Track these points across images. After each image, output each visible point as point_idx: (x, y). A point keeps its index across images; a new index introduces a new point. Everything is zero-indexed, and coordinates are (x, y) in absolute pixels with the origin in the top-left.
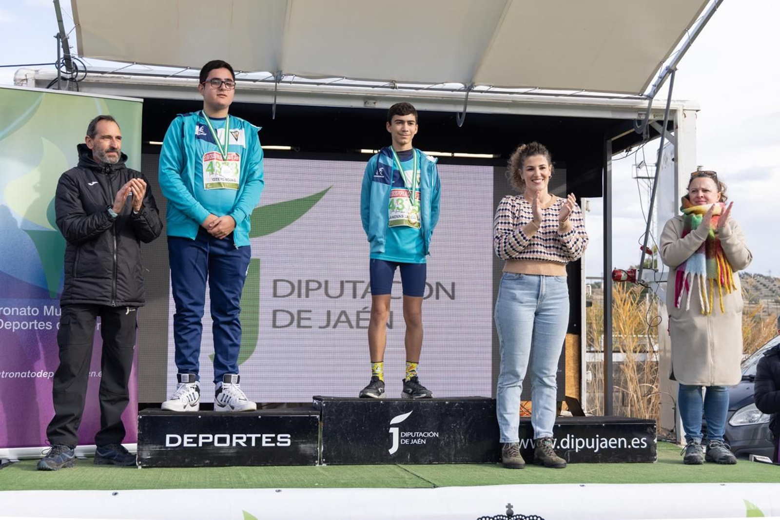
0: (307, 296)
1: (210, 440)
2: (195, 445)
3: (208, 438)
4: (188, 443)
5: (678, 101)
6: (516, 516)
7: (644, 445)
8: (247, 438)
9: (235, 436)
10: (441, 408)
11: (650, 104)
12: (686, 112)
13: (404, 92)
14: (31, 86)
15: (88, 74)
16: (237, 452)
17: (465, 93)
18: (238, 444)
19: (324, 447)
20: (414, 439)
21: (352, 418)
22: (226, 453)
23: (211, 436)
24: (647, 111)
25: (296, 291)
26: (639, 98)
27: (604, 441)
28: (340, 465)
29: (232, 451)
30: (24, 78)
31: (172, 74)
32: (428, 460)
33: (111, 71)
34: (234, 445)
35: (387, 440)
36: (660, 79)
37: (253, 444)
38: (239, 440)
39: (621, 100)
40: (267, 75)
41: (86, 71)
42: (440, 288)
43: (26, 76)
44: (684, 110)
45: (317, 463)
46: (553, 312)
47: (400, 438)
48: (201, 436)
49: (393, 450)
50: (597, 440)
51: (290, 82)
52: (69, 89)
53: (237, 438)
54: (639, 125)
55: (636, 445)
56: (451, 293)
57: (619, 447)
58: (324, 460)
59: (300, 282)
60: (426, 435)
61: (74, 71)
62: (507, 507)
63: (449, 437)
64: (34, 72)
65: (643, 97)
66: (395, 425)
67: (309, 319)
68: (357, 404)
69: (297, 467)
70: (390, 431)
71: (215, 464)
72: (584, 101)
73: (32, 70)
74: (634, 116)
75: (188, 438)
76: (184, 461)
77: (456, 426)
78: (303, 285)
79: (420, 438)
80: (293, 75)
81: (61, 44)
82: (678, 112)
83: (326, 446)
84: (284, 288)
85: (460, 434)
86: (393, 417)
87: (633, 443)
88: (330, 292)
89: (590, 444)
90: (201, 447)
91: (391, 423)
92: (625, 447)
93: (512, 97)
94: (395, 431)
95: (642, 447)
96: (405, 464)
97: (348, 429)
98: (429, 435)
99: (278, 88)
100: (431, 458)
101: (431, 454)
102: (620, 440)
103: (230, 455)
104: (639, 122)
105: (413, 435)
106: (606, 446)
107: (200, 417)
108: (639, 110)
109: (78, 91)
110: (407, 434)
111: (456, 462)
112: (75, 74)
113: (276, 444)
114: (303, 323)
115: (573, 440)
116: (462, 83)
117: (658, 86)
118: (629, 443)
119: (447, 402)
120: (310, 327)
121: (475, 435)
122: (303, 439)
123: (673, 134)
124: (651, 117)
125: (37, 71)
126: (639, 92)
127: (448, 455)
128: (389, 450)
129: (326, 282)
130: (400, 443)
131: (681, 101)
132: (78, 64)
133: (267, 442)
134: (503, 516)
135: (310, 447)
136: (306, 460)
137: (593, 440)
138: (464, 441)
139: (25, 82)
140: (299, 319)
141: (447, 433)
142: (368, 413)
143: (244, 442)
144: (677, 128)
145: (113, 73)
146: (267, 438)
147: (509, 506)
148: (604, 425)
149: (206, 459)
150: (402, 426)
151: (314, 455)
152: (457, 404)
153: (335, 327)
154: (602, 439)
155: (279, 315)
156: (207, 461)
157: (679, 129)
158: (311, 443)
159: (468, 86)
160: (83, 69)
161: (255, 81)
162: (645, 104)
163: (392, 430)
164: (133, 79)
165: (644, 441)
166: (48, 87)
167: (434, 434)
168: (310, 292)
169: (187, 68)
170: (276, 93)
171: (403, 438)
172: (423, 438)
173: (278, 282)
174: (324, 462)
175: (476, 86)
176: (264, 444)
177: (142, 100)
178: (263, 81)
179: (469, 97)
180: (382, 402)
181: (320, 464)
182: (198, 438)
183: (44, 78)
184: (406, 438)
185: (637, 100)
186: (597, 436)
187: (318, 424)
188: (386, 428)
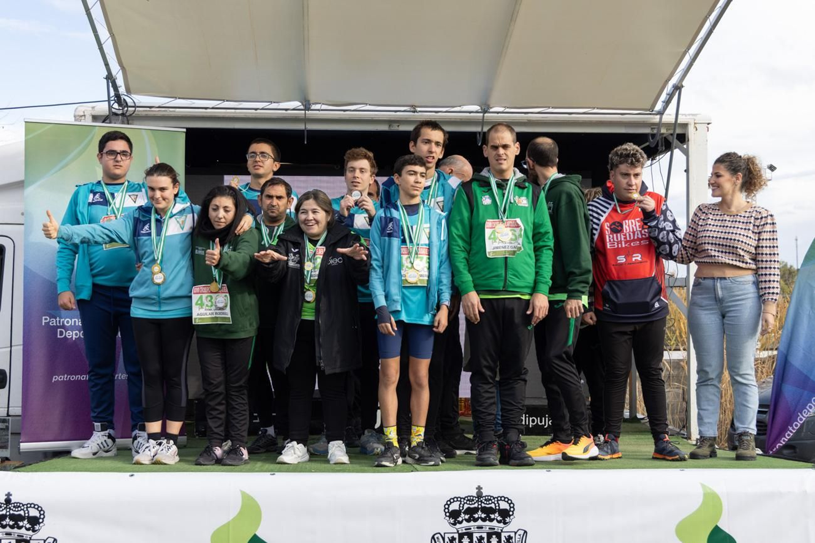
5: (689, 115)
6: (485, 497)
11: (661, 119)
12: (697, 125)
13: (425, 115)
14: (88, 121)
15: (137, 109)
17: (481, 115)
24: (659, 125)
26: (650, 114)
30: (83, 114)
31: (211, 107)
33: (157, 106)
36: (669, 96)
39: (633, 116)
40: (297, 104)
41: (135, 107)
43: (84, 112)
44: (695, 123)
51: (318, 110)
52: (123, 123)
54: (652, 139)
61: (125, 107)
62: (477, 489)
64: (91, 109)
65: (653, 112)
72: (595, 118)
73: (89, 107)
74: (647, 131)
80: (320, 103)
81: (110, 84)
82: (689, 126)
99: (307, 116)
104: (653, 136)
108: (652, 125)
109: (128, 124)
112: (126, 109)
116: (479, 106)
117: (667, 102)
123: (685, 146)
124: (663, 131)
125: (93, 108)
126: (649, 107)
131: (693, 115)
132: (128, 100)
134: (473, 497)
139: (83, 118)
144: (688, 141)
145: (159, 107)
147: (479, 488)
157: (690, 142)
159: (483, 108)
160: (133, 105)
161: (286, 110)
162: (656, 119)
166: (103, 122)
169: (224, 100)
170: (305, 120)
175: (491, 108)
177: (185, 130)
178: (294, 109)
179: (485, 118)
183: (99, 114)
185: (649, 116)
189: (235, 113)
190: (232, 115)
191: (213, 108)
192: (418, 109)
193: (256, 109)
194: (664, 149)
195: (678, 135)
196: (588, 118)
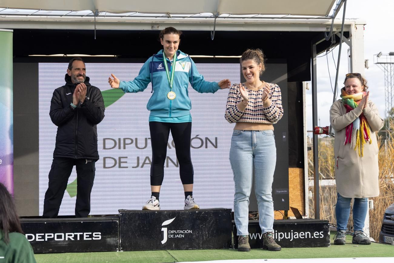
0: (124, 148)
1: (52, 237)
2: (43, 240)
3: (51, 236)
4: (39, 239)
5: (351, 19)
7: (322, 236)
8: (75, 235)
9: (67, 234)
10: (194, 215)
11: (333, 21)
12: (357, 26)
13: (175, 19)
16: (69, 244)
17: (214, 19)
18: (69, 239)
19: (121, 240)
20: (177, 234)
21: (138, 222)
22: (62, 245)
23: (52, 234)
24: (332, 25)
25: (117, 145)
26: (326, 18)
27: (296, 234)
28: (132, 251)
29: (65, 243)
31: (30, 14)
32: (186, 247)
34: (67, 239)
35: (160, 236)
36: (338, 6)
37: (78, 239)
38: (70, 236)
39: (314, 20)
40: (89, 12)
42: (208, 141)
44: (355, 24)
45: (117, 250)
46: (263, 155)
47: (168, 234)
48: (46, 235)
49: (163, 242)
50: (292, 233)
51: (104, 16)
53: (69, 235)
54: (327, 35)
55: (316, 236)
56: (215, 144)
57: (306, 237)
58: (122, 248)
59: (120, 140)
60: (184, 232)
63: (199, 233)
65: (328, 17)
66: (165, 226)
67: (126, 162)
68: (141, 213)
69: (105, 253)
70: (162, 230)
71: (56, 251)
72: (290, 21)
74: (324, 30)
75: (39, 236)
76: (37, 249)
77: (203, 226)
78: (122, 142)
79: (181, 234)
80: (105, 12)
82: (352, 26)
83: (122, 239)
84: (110, 144)
85: (205, 231)
86: (164, 221)
87: (315, 235)
88: (139, 145)
89: (287, 236)
90: (46, 241)
91: (162, 225)
92: (310, 237)
93: (244, 21)
94: (165, 230)
95: (320, 237)
96: (171, 250)
97: (136, 229)
98: (186, 232)
99: (96, 20)
100: (188, 246)
101: (187, 244)
102: (306, 233)
103: (64, 245)
104: (328, 33)
105: (176, 232)
106: (298, 237)
107: (45, 223)
108: (327, 26)
110: (172, 232)
111: (203, 249)
113: (92, 239)
114: (122, 165)
115: (276, 233)
116: (212, 13)
117: (337, 10)
118: (312, 235)
119: (197, 212)
120: (127, 167)
121: (215, 232)
122: (108, 236)
123: (349, 40)
124: (334, 29)
126: (325, 14)
127: (198, 244)
128: (162, 242)
129: (136, 139)
130: (168, 237)
131: (354, 19)
133: (87, 238)
135: (113, 240)
136: (111, 248)
137: (289, 233)
138: (208, 235)
140: (120, 163)
141: (197, 231)
142: (148, 219)
143: (72, 238)
144: (351, 36)
146: (86, 235)
148: (296, 224)
149: (50, 249)
150: (169, 227)
151: (116, 245)
152: (203, 213)
153: (142, 167)
154: (295, 233)
155: (107, 161)
156: (51, 250)
157: (352, 37)
158: (113, 237)
159: (215, 15)
161: (82, 16)
162: (330, 21)
163: (163, 229)
164: (7, 18)
165: (322, 233)
167: (189, 231)
168: (126, 146)
169: (39, 10)
170: (95, 23)
171: (170, 234)
172: (183, 234)
173: (106, 140)
174: (122, 250)
175: (220, 14)
176: (85, 239)
177: (12, 31)
178: (87, 16)
179: (216, 21)
180: (156, 212)
181: (119, 251)
182: (45, 235)
184: (171, 234)
185: (325, 19)
186: (292, 231)
187: (117, 226)
188: (159, 228)
189: (47, 18)
190: (44, 20)
191: (32, 15)
192: (171, 15)
193: (61, 16)
194: (335, 42)
195: (344, 32)
196: (284, 21)
